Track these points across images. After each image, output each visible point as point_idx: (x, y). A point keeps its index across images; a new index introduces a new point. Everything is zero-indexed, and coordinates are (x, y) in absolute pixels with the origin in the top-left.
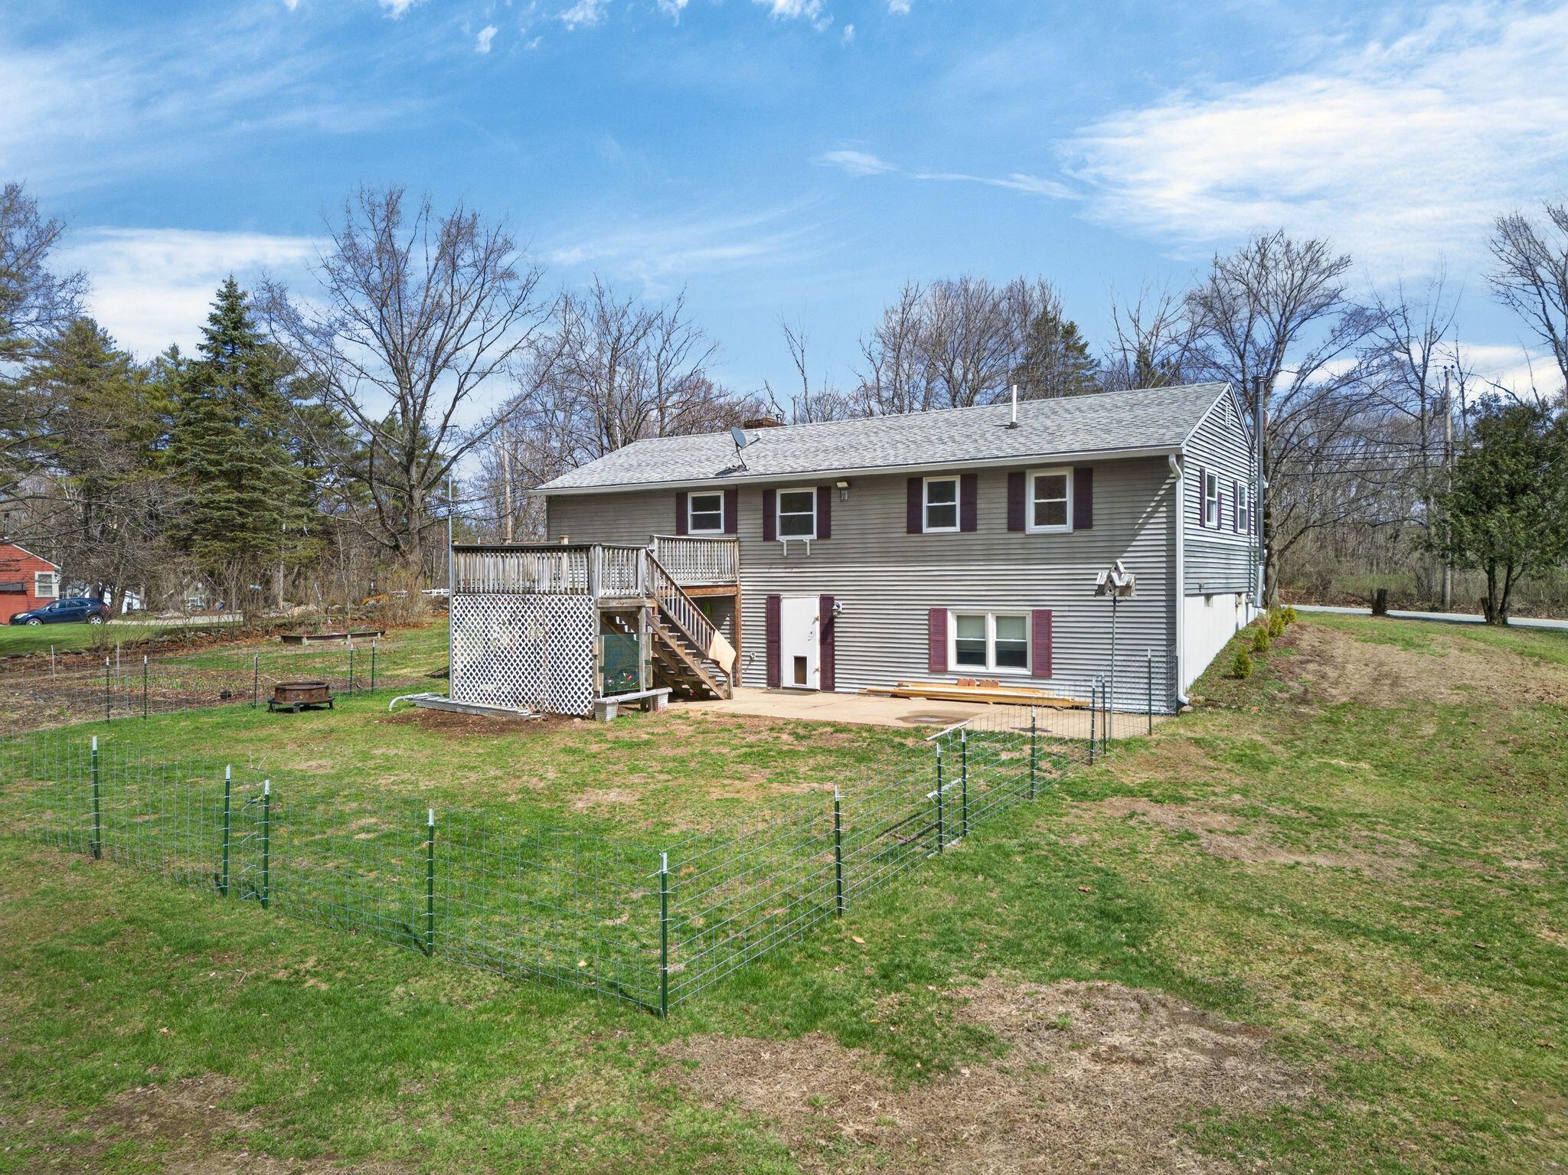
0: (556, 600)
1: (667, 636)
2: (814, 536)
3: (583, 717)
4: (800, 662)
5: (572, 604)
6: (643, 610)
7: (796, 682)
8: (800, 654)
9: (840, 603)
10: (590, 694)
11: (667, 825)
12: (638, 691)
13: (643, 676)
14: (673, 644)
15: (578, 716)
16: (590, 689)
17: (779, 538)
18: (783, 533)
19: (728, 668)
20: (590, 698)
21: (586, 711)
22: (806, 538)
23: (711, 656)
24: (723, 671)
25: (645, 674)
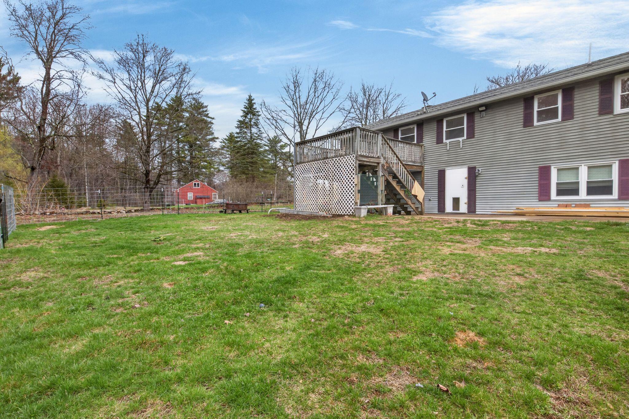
0: (338, 160)
1: (390, 179)
2: (465, 137)
3: (349, 216)
4: (456, 201)
5: (345, 161)
6: (380, 165)
7: (453, 210)
8: (456, 196)
9: (480, 169)
10: (353, 204)
11: (415, 272)
12: (377, 204)
13: (380, 198)
14: (394, 184)
15: (347, 215)
16: (353, 202)
17: (444, 141)
18: (447, 139)
19: (421, 200)
20: (353, 206)
21: (351, 212)
22: (460, 139)
23: (413, 193)
24: (418, 200)
25: (381, 197)
